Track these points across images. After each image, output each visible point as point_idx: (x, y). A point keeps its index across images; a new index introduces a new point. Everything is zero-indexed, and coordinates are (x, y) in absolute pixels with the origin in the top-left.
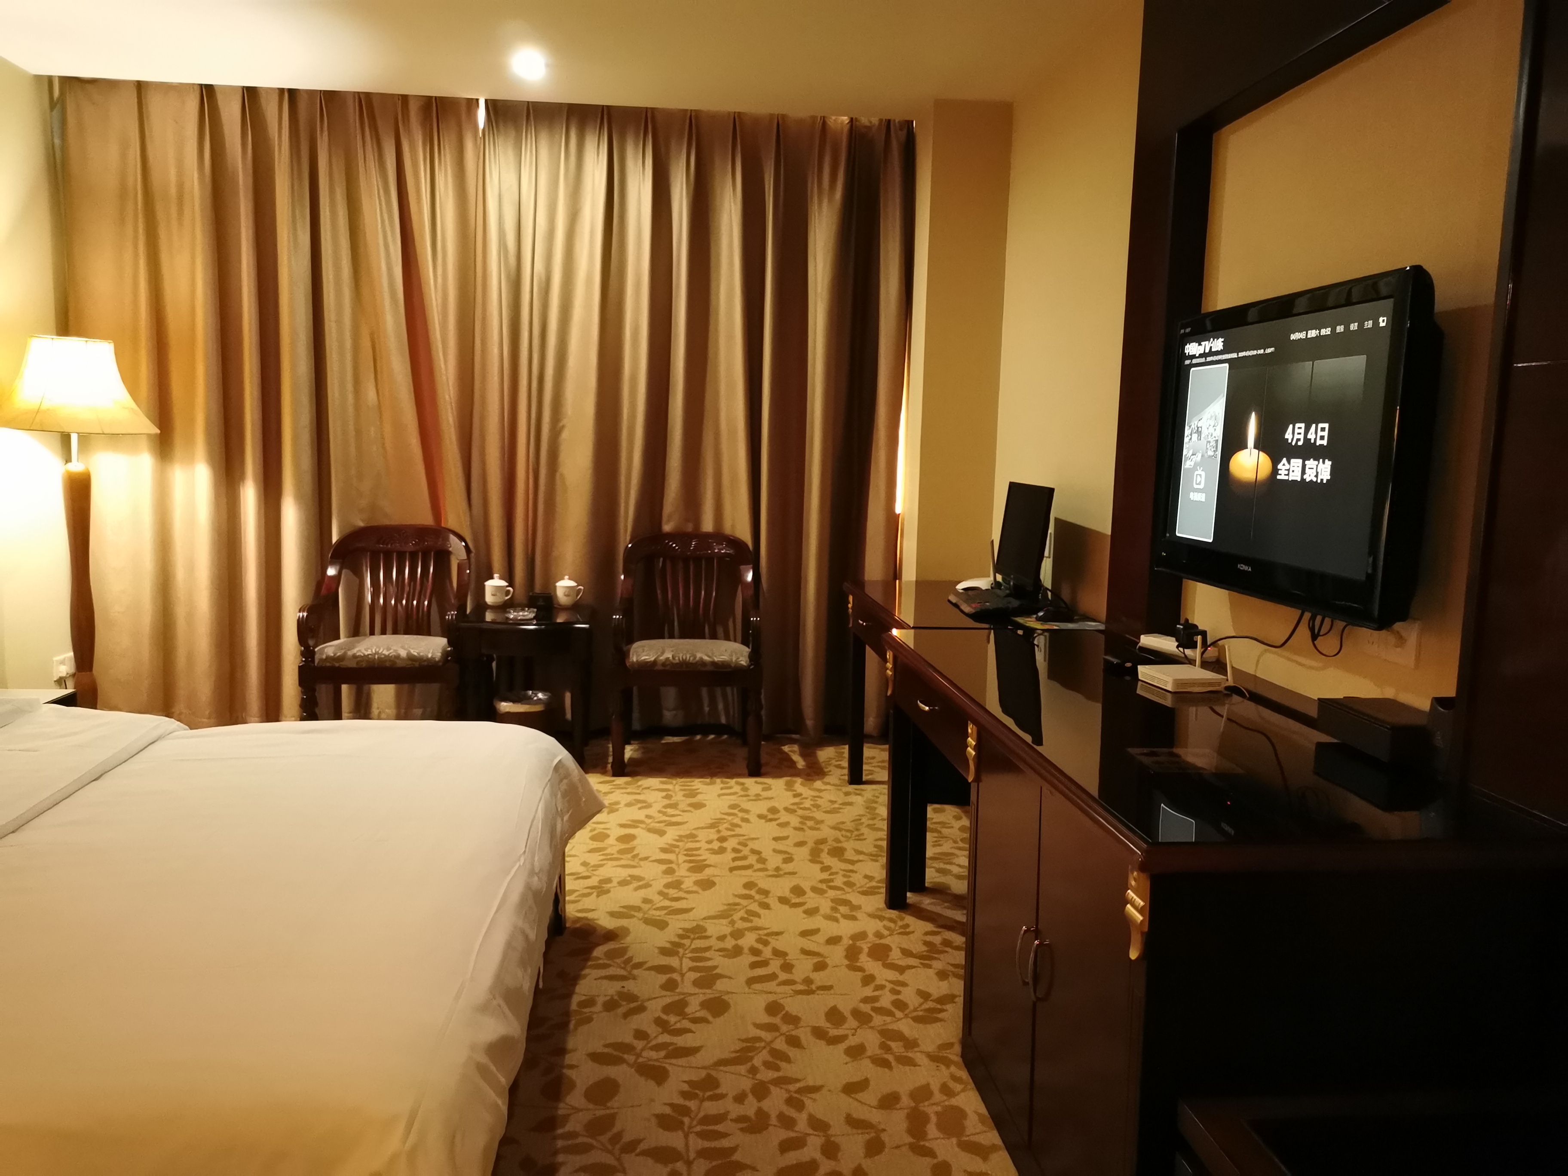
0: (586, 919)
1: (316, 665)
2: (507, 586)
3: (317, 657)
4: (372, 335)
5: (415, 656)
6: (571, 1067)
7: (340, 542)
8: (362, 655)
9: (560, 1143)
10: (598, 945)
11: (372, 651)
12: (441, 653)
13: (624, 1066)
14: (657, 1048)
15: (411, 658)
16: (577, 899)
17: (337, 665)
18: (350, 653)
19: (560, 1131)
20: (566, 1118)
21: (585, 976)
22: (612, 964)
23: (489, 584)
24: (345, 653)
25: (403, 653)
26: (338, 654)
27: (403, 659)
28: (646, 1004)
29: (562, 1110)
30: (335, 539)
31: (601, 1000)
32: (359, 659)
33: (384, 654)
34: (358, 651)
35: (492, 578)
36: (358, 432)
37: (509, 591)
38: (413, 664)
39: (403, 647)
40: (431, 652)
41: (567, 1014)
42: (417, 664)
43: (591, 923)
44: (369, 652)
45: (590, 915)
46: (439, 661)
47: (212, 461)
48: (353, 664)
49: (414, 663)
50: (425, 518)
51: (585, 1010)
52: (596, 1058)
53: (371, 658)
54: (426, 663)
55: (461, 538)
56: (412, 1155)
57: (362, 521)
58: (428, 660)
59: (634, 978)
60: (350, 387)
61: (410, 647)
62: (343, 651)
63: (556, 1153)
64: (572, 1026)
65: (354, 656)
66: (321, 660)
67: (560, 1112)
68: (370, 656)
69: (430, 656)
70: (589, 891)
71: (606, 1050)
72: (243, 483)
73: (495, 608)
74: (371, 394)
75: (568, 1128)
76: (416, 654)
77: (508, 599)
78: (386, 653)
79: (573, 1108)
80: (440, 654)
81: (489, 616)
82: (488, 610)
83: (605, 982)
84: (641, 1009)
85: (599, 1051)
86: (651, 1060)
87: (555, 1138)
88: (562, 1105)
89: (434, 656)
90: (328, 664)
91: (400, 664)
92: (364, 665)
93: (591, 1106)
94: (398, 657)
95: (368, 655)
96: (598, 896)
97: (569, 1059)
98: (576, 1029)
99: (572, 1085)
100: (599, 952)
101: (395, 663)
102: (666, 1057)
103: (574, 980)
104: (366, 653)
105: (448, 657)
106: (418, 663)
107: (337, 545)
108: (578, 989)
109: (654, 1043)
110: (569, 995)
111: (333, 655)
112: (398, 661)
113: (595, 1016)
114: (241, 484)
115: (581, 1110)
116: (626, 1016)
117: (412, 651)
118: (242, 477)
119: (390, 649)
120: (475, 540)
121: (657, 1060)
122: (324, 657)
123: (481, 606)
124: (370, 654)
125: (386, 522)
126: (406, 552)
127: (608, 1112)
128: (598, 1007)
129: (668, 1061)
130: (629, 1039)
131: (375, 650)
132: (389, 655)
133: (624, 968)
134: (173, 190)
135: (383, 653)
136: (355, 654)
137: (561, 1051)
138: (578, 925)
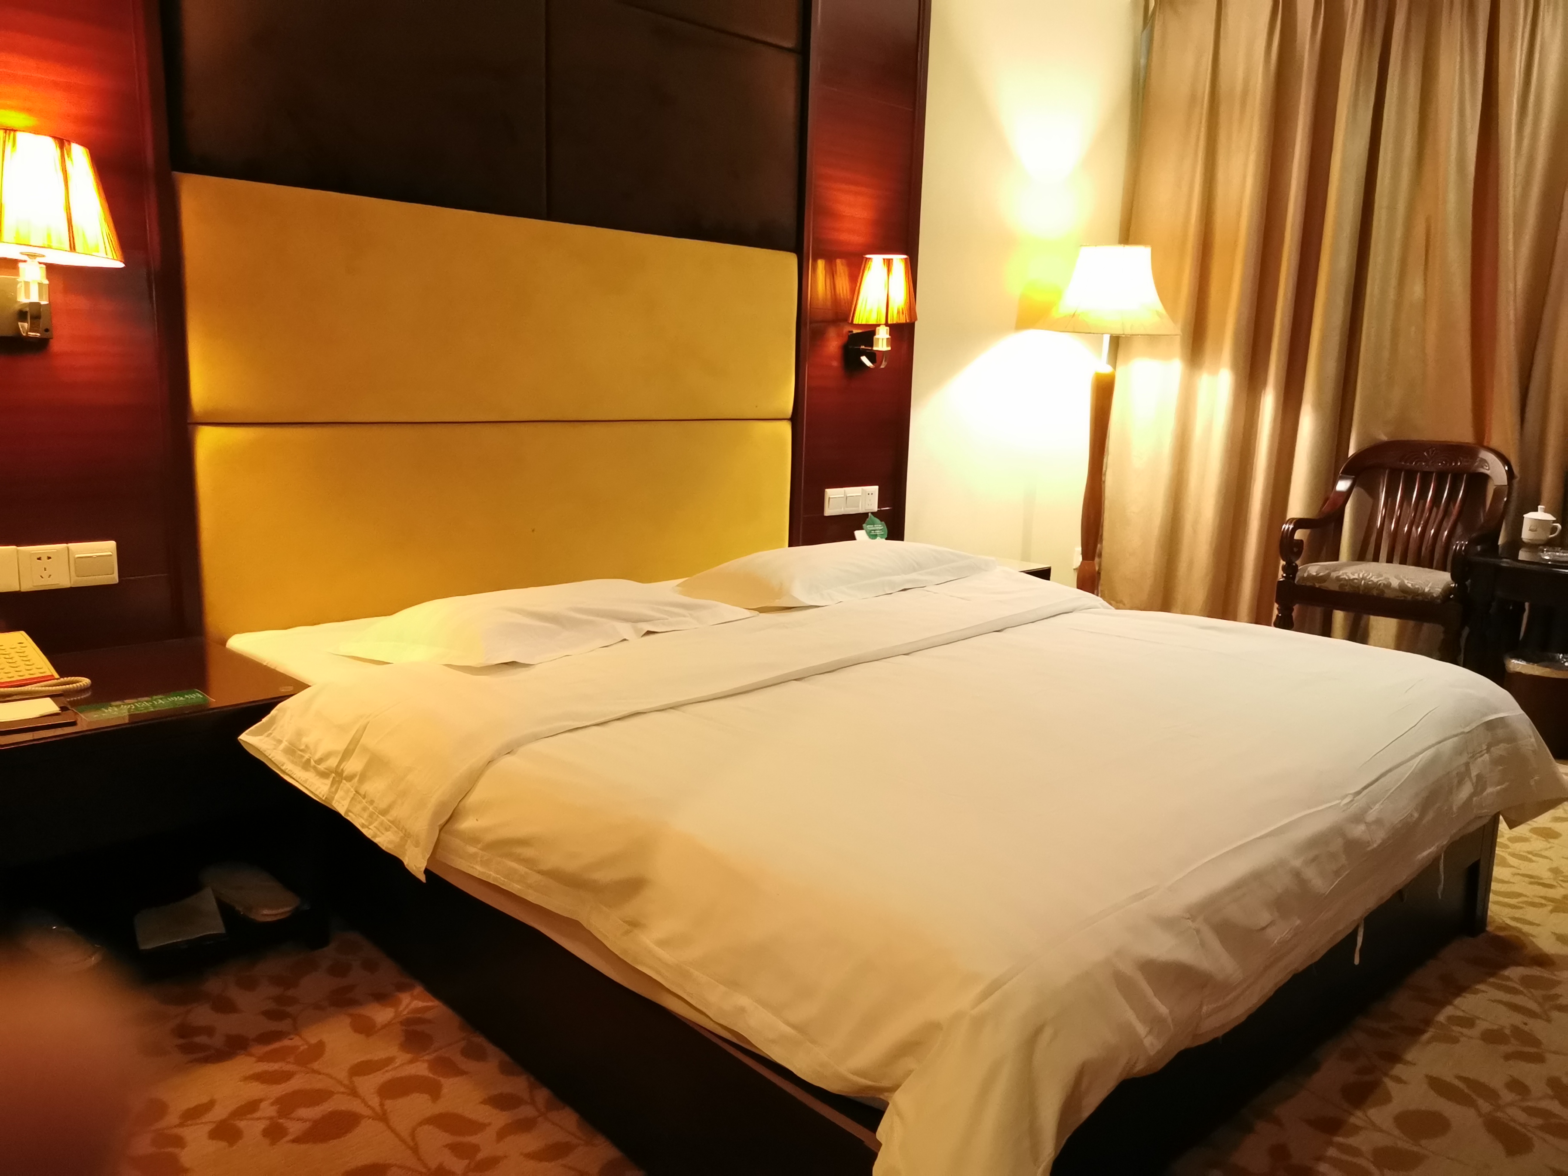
0: (1520, 931)
1: (1296, 582)
2: (1554, 522)
3: (1299, 574)
4: (1428, 220)
5: (1410, 588)
6: (1399, 1080)
7: (1356, 456)
8: (1347, 578)
9: (1332, 1152)
10: (1518, 964)
11: (1359, 575)
12: (1443, 590)
13: (1471, 1112)
14: (1532, 1112)
15: (1403, 589)
16: (1521, 905)
17: (1317, 585)
18: (1334, 575)
19: (1339, 1139)
20: (1356, 1129)
21: (1476, 992)
22: (1525, 991)
23: (1530, 516)
24: (1329, 574)
25: (1395, 583)
26: (1321, 574)
27: (1394, 589)
28: (1548, 1055)
29: (1357, 1118)
30: (1352, 452)
31: (1482, 1026)
32: (1342, 582)
33: (1372, 581)
34: (1343, 574)
35: (1536, 510)
36: (1395, 332)
37: (1555, 528)
38: (1404, 597)
39: (1397, 577)
40: (1430, 585)
41: (1428, 1022)
42: (1409, 598)
43: (1523, 938)
44: (1356, 576)
45: (1526, 928)
46: (1437, 598)
47: (1235, 367)
48: (1334, 587)
49: (1405, 595)
50: (1463, 434)
51: (1454, 1028)
52: (1437, 1085)
53: (1356, 583)
54: (1420, 598)
55: (1505, 461)
56: (978, 1023)
57: (1385, 435)
58: (1424, 594)
59: (1549, 1020)
60: (1393, 282)
61: (1405, 577)
62: (1327, 572)
63: (1320, 1159)
64: (1426, 1037)
65: (1338, 579)
66: (1303, 578)
67: (1352, 1120)
68: (1356, 581)
69: (1427, 590)
70: (1543, 901)
71: (1457, 1082)
72: (1265, 390)
73: (1534, 547)
74: (1416, 290)
75: (1353, 1141)
76: (1410, 585)
77: (1552, 538)
78: (1375, 579)
79: (1373, 1124)
80: (1440, 590)
81: (1523, 555)
82: (1523, 549)
83: (1502, 1009)
84: (1539, 1059)
85: (1448, 1080)
86: (1515, 1121)
87: (1331, 1143)
88: (1359, 1113)
89: (1431, 591)
90: (1309, 584)
91: (1388, 594)
92: (1347, 589)
93: (1397, 1132)
94: (1388, 586)
95: (1354, 579)
96: (1552, 911)
97: (1399, 1070)
98: (1429, 1042)
99: (1387, 1099)
100: (1514, 973)
101: (1383, 592)
102: (1541, 1128)
103: (1460, 990)
104: (1352, 577)
105: (1451, 595)
106: (1411, 596)
107: (1352, 458)
108: (1458, 1001)
109: (1530, 1104)
110: (1441, 1004)
111: (1315, 574)
112: (1386, 591)
113: (1462, 1039)
114: (1263, 392)
115: (1381, 1130)
116: (1508, 1057)
117: (1406, 582)
118: (1264, 384)
119: (1381, 576)
120: (1523, 465)
121: (1524, 1125)
122: (1306, 575)
123: (1516, 543)
124: (1356, 579)
125: (1415, 437)
126: (1432, 473)
127: (1415, 1149)
128: (1476, 1032)
129: (1540, 1133)
130: (1497, 1082)
131: (1363, 575)
132: (1377, 582)
133: (1539, 1004)
134: (1239, 88)
135: (1371, 579)
136: (1339, 576)
137: (1394, 1058)
138: (1502, 934)
